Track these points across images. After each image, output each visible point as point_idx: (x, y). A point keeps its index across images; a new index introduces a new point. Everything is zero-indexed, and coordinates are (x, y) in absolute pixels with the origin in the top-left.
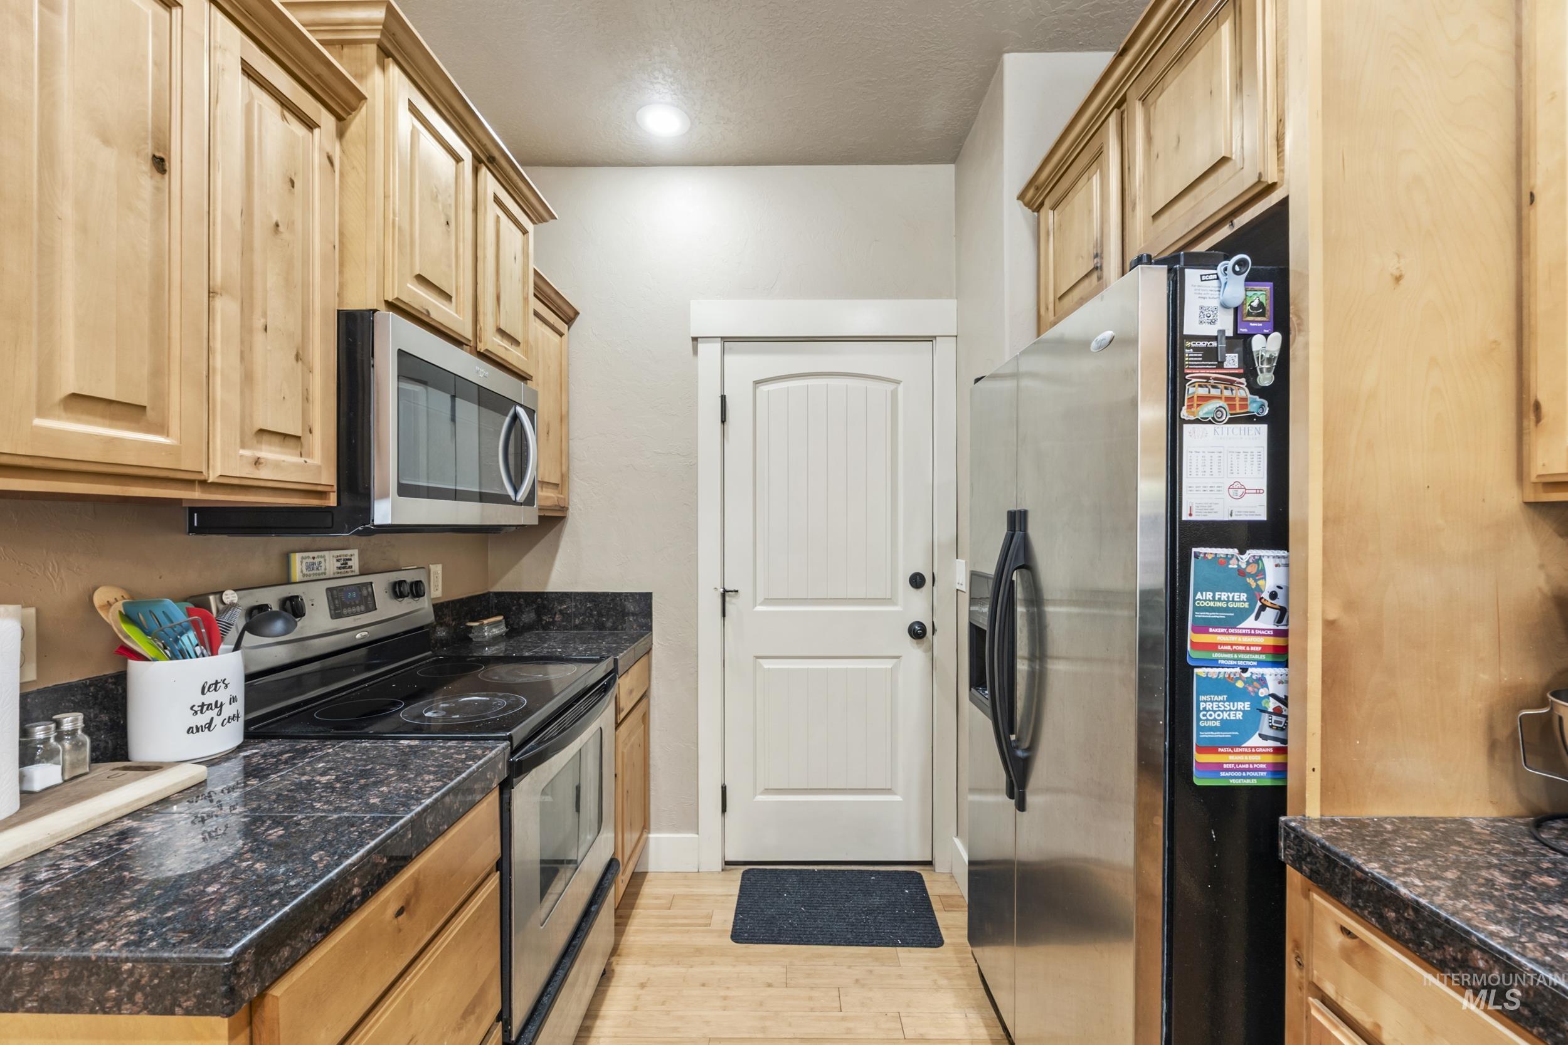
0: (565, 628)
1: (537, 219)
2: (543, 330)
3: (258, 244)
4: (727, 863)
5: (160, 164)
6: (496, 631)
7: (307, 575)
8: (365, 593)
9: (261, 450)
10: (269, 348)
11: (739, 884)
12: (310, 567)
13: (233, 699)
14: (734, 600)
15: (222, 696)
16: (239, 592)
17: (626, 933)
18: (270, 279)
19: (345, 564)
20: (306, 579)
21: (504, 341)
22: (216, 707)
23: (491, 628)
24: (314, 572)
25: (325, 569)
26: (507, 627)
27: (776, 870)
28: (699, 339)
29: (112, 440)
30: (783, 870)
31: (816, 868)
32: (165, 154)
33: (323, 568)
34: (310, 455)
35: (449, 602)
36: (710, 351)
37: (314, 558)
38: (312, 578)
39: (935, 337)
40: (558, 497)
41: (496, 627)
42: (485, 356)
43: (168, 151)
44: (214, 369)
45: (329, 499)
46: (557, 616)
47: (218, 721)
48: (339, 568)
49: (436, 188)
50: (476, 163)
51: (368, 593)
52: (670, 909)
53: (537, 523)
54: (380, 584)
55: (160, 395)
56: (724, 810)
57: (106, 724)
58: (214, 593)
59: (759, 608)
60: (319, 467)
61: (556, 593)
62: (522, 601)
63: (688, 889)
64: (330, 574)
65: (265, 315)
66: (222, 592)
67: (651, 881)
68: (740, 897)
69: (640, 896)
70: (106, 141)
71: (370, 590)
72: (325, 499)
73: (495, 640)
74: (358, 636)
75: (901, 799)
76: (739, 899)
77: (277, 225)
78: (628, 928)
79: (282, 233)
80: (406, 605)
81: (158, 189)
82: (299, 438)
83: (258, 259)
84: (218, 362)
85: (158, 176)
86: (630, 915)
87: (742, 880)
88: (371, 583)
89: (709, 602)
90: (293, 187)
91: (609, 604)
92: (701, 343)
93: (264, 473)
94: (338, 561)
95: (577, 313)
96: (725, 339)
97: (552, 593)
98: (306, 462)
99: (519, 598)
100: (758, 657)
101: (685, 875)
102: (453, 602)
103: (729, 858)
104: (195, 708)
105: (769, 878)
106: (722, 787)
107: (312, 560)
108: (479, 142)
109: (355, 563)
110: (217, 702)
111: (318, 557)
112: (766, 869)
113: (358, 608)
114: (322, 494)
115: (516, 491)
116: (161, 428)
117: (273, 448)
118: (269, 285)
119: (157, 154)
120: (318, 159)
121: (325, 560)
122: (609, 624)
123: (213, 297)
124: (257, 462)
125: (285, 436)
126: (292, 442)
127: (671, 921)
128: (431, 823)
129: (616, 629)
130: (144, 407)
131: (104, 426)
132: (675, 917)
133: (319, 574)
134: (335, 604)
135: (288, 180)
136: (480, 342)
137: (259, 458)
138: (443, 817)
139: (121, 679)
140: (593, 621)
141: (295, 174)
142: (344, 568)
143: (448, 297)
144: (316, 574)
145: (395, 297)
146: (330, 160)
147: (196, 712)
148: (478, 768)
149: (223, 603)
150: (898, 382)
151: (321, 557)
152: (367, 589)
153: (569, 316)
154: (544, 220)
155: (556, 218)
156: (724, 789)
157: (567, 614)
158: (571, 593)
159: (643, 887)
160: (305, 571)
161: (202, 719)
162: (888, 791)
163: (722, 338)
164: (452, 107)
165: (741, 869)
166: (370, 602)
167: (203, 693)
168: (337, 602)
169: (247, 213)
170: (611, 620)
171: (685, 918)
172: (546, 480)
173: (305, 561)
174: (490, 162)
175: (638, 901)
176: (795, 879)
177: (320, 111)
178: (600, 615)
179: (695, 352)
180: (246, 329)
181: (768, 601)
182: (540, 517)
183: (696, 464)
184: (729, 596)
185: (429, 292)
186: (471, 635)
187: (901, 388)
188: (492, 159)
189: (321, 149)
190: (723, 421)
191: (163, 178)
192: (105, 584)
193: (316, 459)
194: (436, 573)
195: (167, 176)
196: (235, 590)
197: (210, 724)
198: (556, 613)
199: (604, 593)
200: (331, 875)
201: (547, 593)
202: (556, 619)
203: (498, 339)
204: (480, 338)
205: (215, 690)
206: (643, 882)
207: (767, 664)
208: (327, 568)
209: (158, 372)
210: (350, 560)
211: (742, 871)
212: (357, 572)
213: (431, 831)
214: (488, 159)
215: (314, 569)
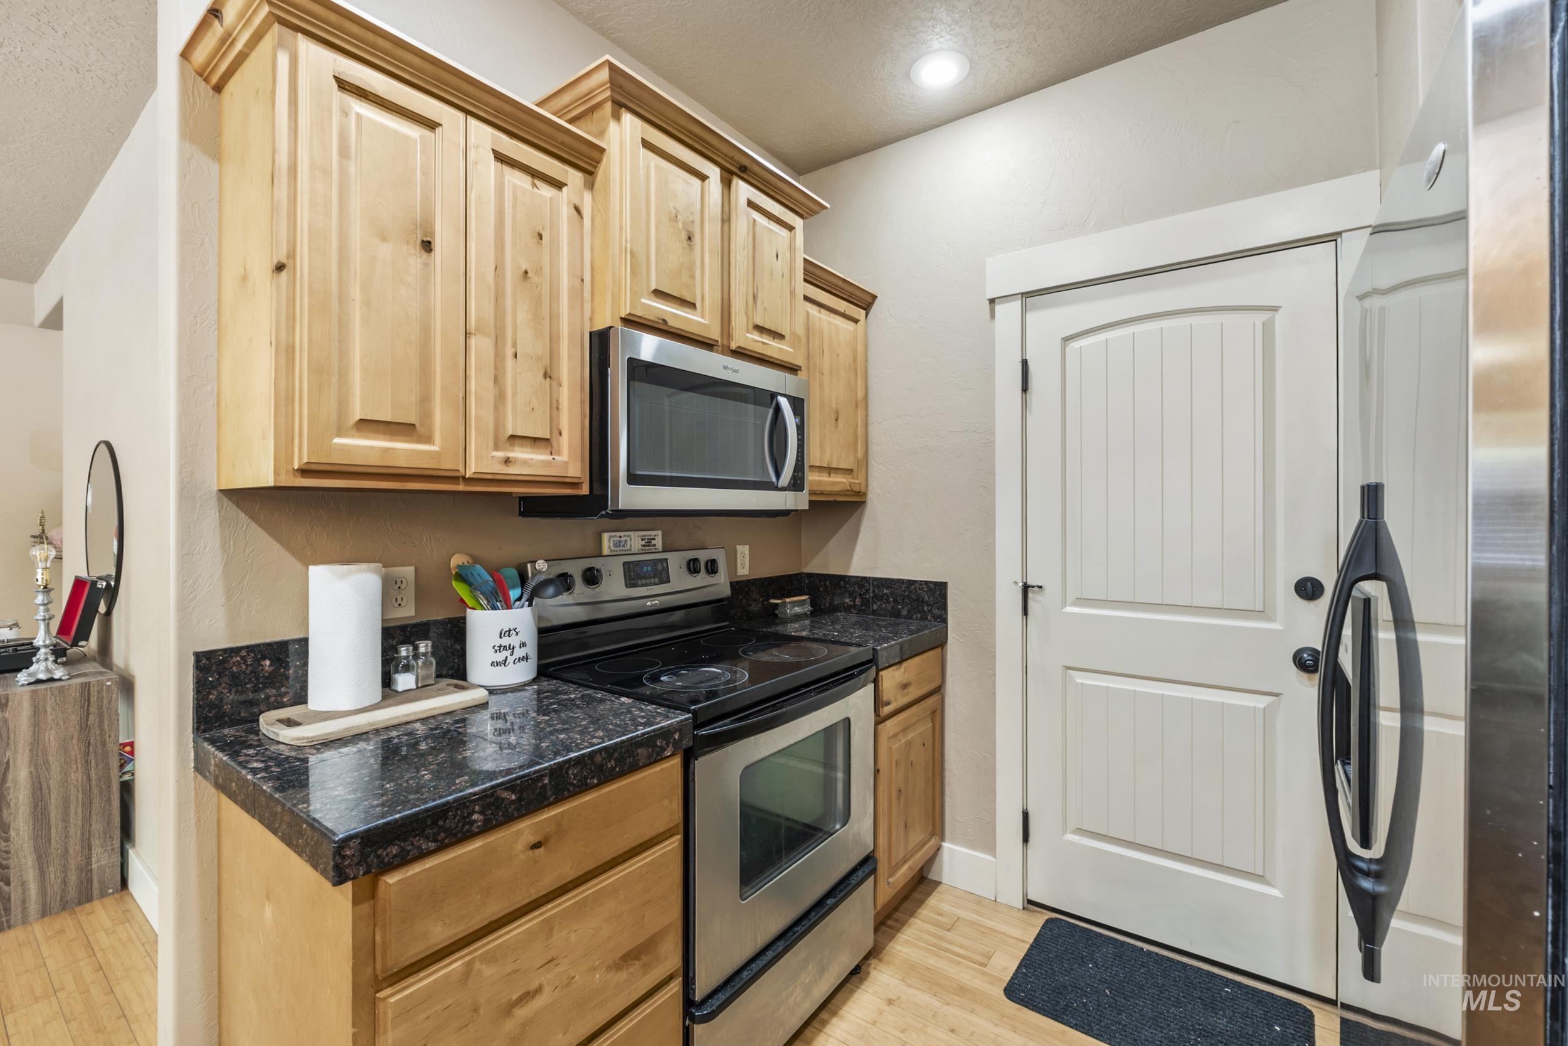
0: (864, 612)
1: (807, 213)
2: (830, 320)
3: (509, 291)
4: (1030, 902)
5: (427, 246)
6: (798, 610)
7: (614, 551)
8: (660, 567)
9: (513, 451)
10: (519, 370)
11: (1038, 931)
12: (617, 544)
13: (523, 645)
14: (1038, 598)
15: (514, 641)
16: (549, 562)
17: (895, 939)
18: (519, 315)
19: (649, 542)
20: (613, 553)
21: (764, 336)
22: (510, 649)
23: (795, 606)
24: (621, 548)
25: (631, 546)
26: (812, 606)
27: (1091, 931)
28: (996, 301)
29: (387, 450)
30: (1100, 934)
31: (1146, 947)
32: (431, 237)
33: (629, 545)
34: (559, 453)
35: (756, 579)
36: (1009, 312)
37: (620, 537)
38: (619, 553)
39: (1340, 233)
40: (850, 482)
41: (798, 606)
42: (740, 354)
43: (432, 234)
44: (470, 391)
45: (581, 489)
46: (857, 600)
47: (510, 659)
48: (644, 546)
49: (675, 209)
50: (726, 174)
51: (663, 568)
52: (948, 931)
53: (807, 508)
54: (676, 562)
55: (426, 414)
56: (1026, 839)
57: (458, 652)
58: (531, 562)
59: (1069, 609)
60: (566, 463)
61: (857, 577)
62: (828, 583)
63: (976, 917)
64: (635, 549)
65: (514, 345)
66: (536, 562)
67: (941, 893)
68: (1032, 947)
69: (924, 905)
70: (384, 239)
71: (665, 565)
72: (578, 489)
73: (797, 618)
74: (649, 603)
75: (1281, 896)
76: (1029, 949)
77: (526, 272)
78: (899, 934)
79: (530, 278)
80: (702, 579)
81: (426, 265)
82: (548, 440)
83: (509, 302)
84: (472, 386)
85: (425, 255)
86: (907, 922)
87: (1042, 928)
88: (667, 559)
89: (1007, 598)
90: (541, 239)
91: (905, 591)
92: (999, 304)
93: (513, 470)
94: (642, 540)
95: (875, 297)
96: (1026, 295)
97: (853, 577)
98: (554, 459)
99: (826, 580)
100: (1068, 668)
101: (979, 900)
102: (760, 579)
103: (1032, 897)
104: (496, 648)
105: (1077, 938)
106: (1023, 812)
107: (619, 539)
108: (726, 156)
109: (658, 543)
110: (510, 645)
111: (624, 536)
112: (1078, 926)
113: (652, 580)
114: (575, 485)
115: (778, 475)
116: (428, 439)
117: (525, 450)
118: (518, 321)
119: (425, 239)
120: (565, 211)
121: (631, 539)
122: (904, 613)
123: (469, 337)
124: (507, 461)
125: (535, 440)
126: (542, 444)
127: (945, 945)
128: (575, 775)
129: (911, 618)
130: (413, 425)
131: (386, 440)
132: (951, 943)
133: (625, 551)
134: (630, 576)
135: (536, 235)
136: (732, 340)
137: (508, 458)
138: (592, 772)
139: (463, 620)
140: (890, 608)
141: (543, 229)
142: (648, 546)
143: (692, 305)
144: (622, 550)
145: (628, 312)
146: (577, 210)
147: (496, 651)
148: (643, 734)
149: (536, 569)
150: (1275, 309)
151: (627, 536)
152: (662, 564)
153: (865, 301)
154: (815, 213)
155: (827, 208)
156: (1026, 816)
157: (865, 598)
158: (870, 578)
159: (931, 897)
160: (612, 548)
161: (500, 657)
162: (1260, 878)
163: (1022, 294)
164: (691, 133)
165: (1045, 914)
166: (664, 575)
167: (501, 637)
168: (632, 574)
169: (498, 269)
170: (906, 608)
171: (962, 947)
172: (834, 466)
173: (612, 539)
174: (743, 172)
175: (920, 910)
176: (1111, 950)
177: (567, 171)
178: (896, 601)
179: (993, 315)
180: (499, 357)
181: (1081, 601)
182: (810, 502)
183: (994, 441)
184: (1034, 592)
185: (669, 304)
186: (777, 612)
187: (1279, 317)
188: (743, 169)
189: (569, 203)
190: (1025, 389)
191: (430, 256)
192: (459, 553)
193: (564, 457)
194: (743, 553)
195: (432, 253)
196: (546, 561)
197: (506, 660)
198: (856, 597)
199: (899, 580)
200: (449, 798)
201: (849, 577)
202: (856, 603)
203: (756, 336)
204: (732, 337)
205: (509, 636)
206: (933, 891)
207: (1080, 678)
208: (633, 545)
209: (425, 399)
210: (654, 539)
211: (1046, 918)
212: (661, 549)
213: (575, 782)
214: (740, 169)
215: (620, 546)
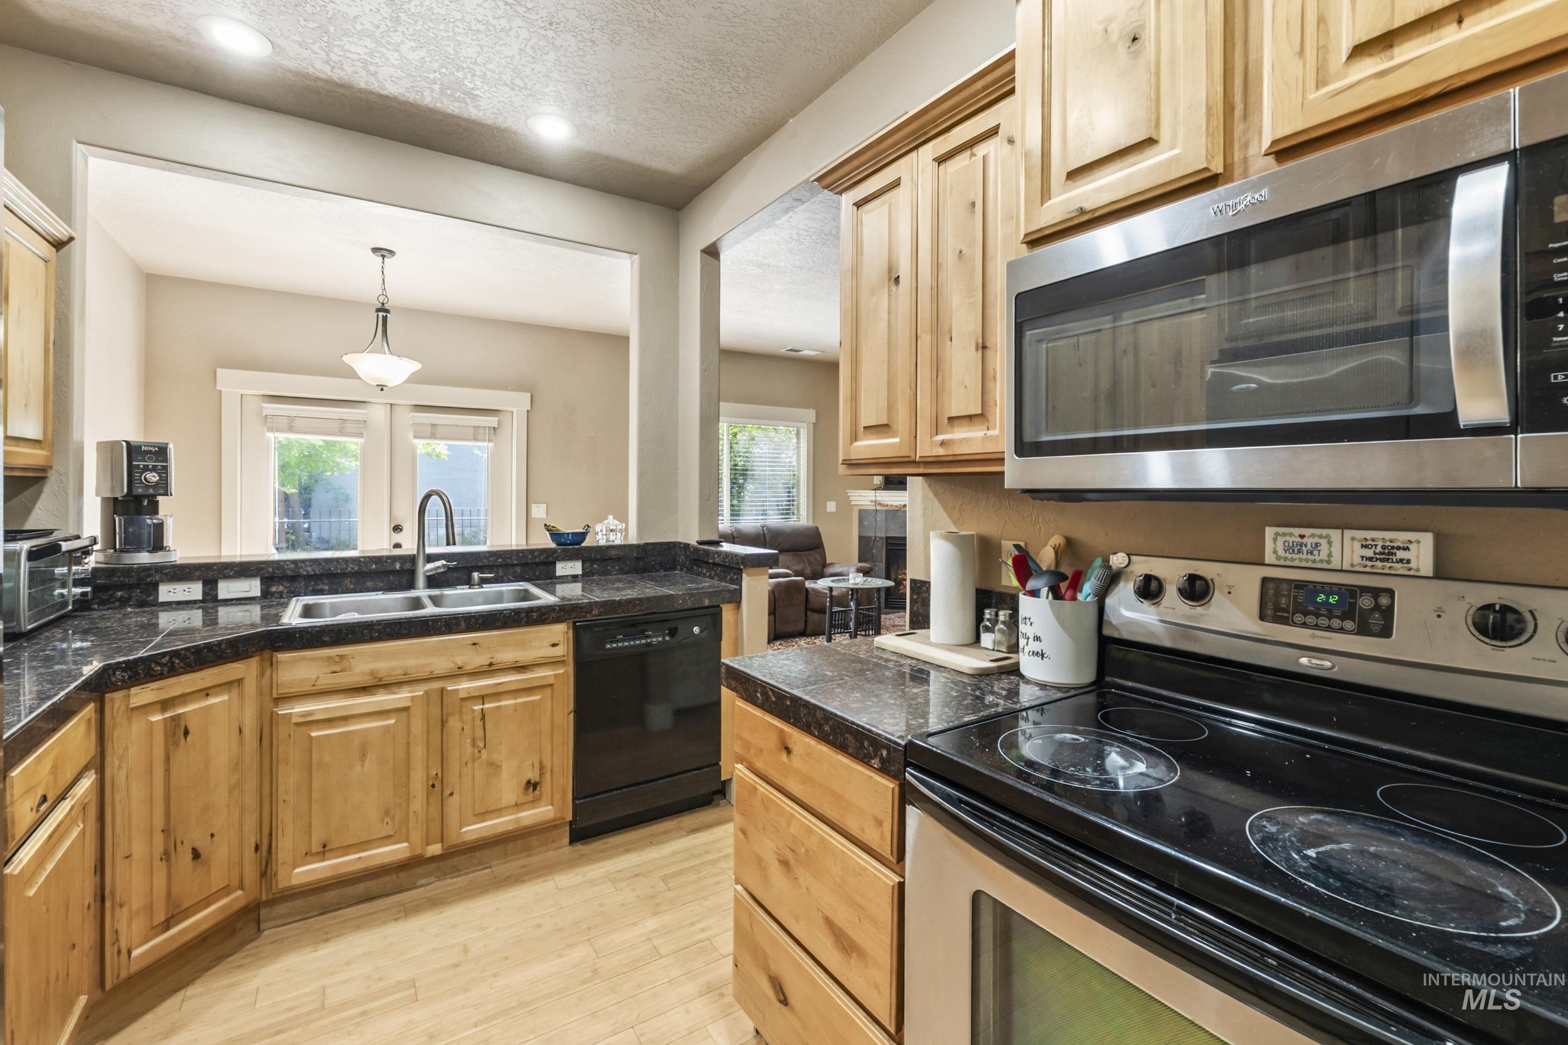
8: (1367, 603)
10: (954, 352)
12: (1294, 548)
13: (1037, 638)
15: (1029, 631)
18: (955, 298)
19: (1387, 553)
22: (1026, 638)
25: (1329, 556)
32: (899, 272)
33: (1324, 553)
34: (994, 427)
37: (1305, 535)
38: (1297, 563)
47: (1027, 650)
48: (1364, 558)
51: (1384, 606)
60: (996, 436)
64: (1340, 562)
65: (950, 330)
71: (1384, 601)
74: (1303, 661)
77: (961, 252)
85: (896, 287)
90: (974, 207)
94: (1365, 547)
98: (991, 434)
107: (1299, 540)
110: (1026, 634)
111: (1313, 536)
113: (1338, 623)
118: (955, 304)
119: (896, 276)
121: (1329, 542)
123: (918, 340)
124: (943, 443)
126: (978, 420)
130: (887, 425)
131: (876, 439)
133: (1314, 561)
134: (1277, 603)
135: (970, 206)
137: (944, 440)
141: (976, 194)
142: (1379, 559)
143: (1148, 143)
146: (1011, 140)
151: (1323, 537)
152: (1387, 600)
160: (1281, 552)
166: (1376, 621)
168: (1283, 600)
173: (1281, 539)
177: (999, 110)
189: (1003, 141)
191: (899, 287)
193: (996, 431)
197: (1024, 649)
205: (1025, 623)
208: (1334, 555)
210: (1407, 549)
215: (1299, 552)
